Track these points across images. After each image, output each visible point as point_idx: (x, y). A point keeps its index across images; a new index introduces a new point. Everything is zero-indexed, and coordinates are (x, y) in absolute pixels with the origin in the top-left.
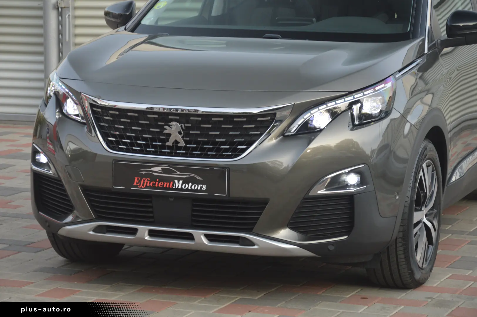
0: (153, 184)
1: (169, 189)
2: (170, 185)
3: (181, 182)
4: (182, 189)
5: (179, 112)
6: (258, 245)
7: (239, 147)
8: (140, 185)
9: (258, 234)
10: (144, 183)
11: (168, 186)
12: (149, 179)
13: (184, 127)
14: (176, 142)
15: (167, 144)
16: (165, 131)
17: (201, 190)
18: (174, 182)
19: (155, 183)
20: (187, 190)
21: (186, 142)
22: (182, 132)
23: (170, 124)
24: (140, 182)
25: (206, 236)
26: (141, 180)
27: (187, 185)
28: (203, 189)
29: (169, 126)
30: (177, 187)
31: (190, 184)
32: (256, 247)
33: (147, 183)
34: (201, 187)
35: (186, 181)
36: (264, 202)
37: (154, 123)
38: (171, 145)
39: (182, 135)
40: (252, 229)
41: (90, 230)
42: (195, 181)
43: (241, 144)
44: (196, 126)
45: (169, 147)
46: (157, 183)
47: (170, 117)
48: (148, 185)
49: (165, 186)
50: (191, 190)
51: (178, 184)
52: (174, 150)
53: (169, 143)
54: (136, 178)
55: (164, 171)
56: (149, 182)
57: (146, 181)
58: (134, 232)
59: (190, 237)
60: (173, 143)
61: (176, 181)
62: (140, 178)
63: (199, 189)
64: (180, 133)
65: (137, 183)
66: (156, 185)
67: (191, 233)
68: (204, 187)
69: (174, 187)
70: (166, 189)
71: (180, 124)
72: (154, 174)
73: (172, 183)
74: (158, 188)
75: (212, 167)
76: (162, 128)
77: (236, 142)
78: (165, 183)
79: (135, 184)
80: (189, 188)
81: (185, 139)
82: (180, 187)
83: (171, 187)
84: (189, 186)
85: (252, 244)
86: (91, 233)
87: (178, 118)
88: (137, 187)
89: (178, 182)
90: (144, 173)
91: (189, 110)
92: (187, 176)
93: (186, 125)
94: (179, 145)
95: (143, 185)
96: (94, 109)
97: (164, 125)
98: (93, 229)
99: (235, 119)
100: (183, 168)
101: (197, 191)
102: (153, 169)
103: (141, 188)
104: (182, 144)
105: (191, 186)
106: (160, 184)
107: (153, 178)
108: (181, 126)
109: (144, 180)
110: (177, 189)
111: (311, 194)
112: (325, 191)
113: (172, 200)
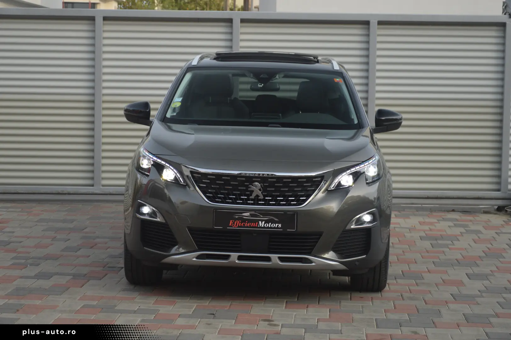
0: (243, 224)
1: (255, 227)
2: (255, 224)
3: (263, 222)
4: (264, 227)
5: (261, 175)
6: (315, 263)
7: (301, 198)
8: (234, 225)
9: (315, 256)
10: (237, 224)
11: (254, 226)
12: (240, 221)
13: (263, 186)
14: (257, 196)
15: (251, 197)
16: (249, 189)
17: (278, 228)
18: (258, 223)
19: (245, 224)
20: (268, 228)
21: (265, 196)
22: (262, 189)
23: (253, 184)
24: (234, 223)
25: (279, 258)
26: (235, 222)
27: (268, 224)
28: (279, 227)
29: (253, 185)
30: (260, 226)
31: (270, 224)
32: (313, 264)
33: (239, 224)
34: (278, 226)
35: (267, 222)
36: (320, 234)
37: (242, 183)
38: (254, 198)
39: (262, 191)
40: (311, 252)
41: (193, 258)
42: (273, 222)
43: (302, 196)
44: (272, 185)
45: (252, 200)
46: (246, 223)
47: (254, 179)
48: (240, 225)
49: (252, 226)
50: (271, 228)
51: (262, 224)
52: (256, 201)
53: (252, 197)
54: (231, 221)
55: (252, 215)
56: (240, 223)
57: (238, 223)
58: (227, 257)
59: (269, 259)
60: (255, 197)
61: (260, 222)
62: (234, 221)
63: (276, 226)
64: (260, 190)
65: (232, 224)
66: (246, 225)
67: (270, 256)
68: (280, 225)
69: (259, 226)
70: (253, 227)
71: (260, 184)
72: (244, 217)
73: (257, 223)
74: (247, 227)
75: (285, 212)
76: (247, 187)
77: (299, 195)
78: (252, 224)
79: (230, 225)
80: (269, 226)
81: (263, 193)
82: (263, 226)
83: (256, 226)
84: (269, 225)
85: (310, 262)
86: (195, 259)
87: (259, 179)
88: (231, 227)
89: (262, 223)
90: (237, 217)
91: (268, 174)
92: (268, 218)
93: (265, 184)
94: (259, 198)
95: (236, 225)
96: (194, 175)
97: (248, 185)
98: (196, 257)
99: (299, 180)
100: (265, 213)
101: (275, 228)
102: (244, 214)
103: (235, 227)
104: (261, 197)
105: (271, 225)
106: (248, 224)
107: (243, 220)
108: (261, 185)
109: (237, 222)
110: (261, 227)
111: (347, 228)
112: (354, 226)
113: (255, 235)
